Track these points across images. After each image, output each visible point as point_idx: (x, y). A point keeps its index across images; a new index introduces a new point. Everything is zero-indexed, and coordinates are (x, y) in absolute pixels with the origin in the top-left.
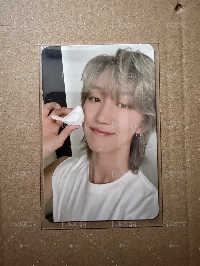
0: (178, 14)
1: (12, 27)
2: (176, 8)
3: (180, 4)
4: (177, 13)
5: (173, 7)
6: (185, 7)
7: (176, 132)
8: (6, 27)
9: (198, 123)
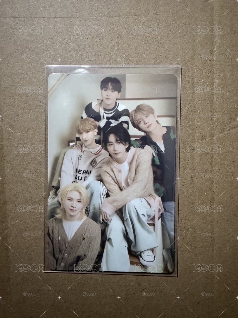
1: (19, 18)
7: (203, 141)
8: (12, 18)
9: (229, 132)
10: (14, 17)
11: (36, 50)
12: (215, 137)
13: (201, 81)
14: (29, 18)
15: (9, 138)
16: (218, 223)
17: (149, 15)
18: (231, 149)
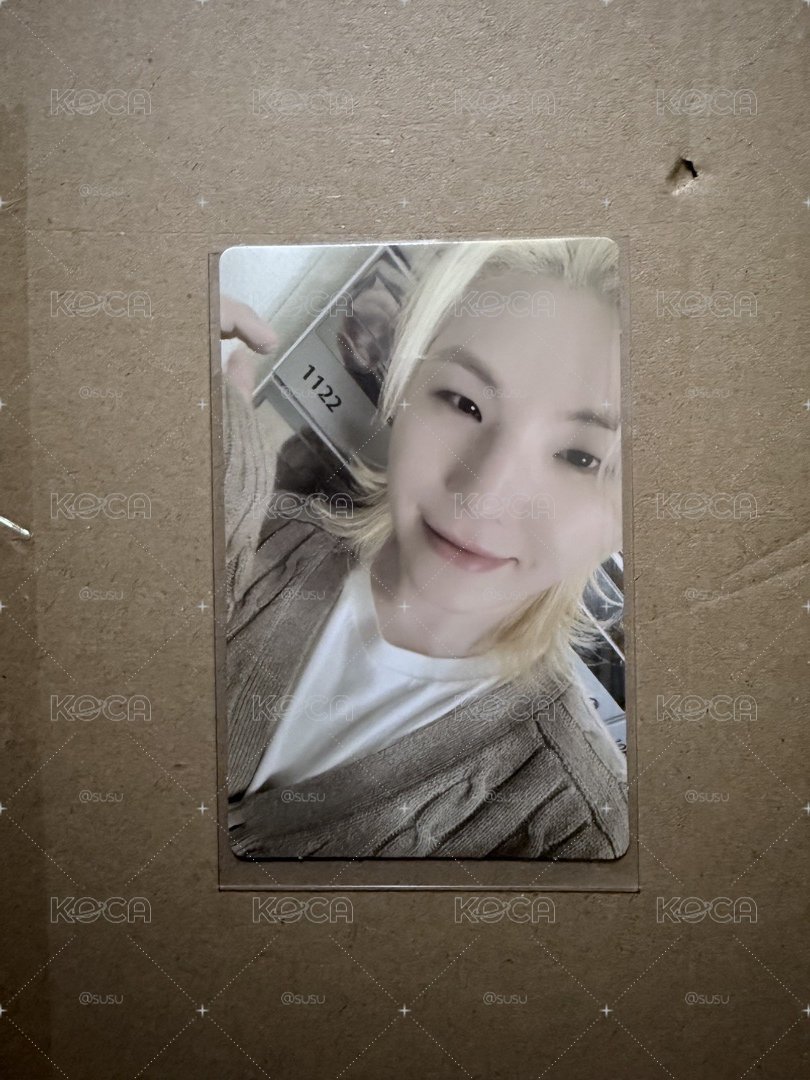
0: (681, 195)
1: (91, 234)
2: (674, 176)
3: (688, 159)
4: (677, 192)
5: (663, 170)
6: (707, 170)
7: (659, 620)
8: (69, 234)
9: (737, 593)
10: (75, 231)
11: (142, 331)
12: (694, 610)
13: (652, 434)
14: (123, 233)
15: (54, 602)
16: (702, 876)
17: (490, 230)
18: (743, 646)
